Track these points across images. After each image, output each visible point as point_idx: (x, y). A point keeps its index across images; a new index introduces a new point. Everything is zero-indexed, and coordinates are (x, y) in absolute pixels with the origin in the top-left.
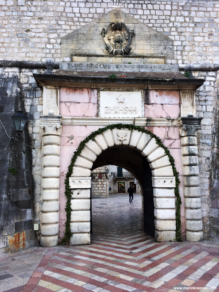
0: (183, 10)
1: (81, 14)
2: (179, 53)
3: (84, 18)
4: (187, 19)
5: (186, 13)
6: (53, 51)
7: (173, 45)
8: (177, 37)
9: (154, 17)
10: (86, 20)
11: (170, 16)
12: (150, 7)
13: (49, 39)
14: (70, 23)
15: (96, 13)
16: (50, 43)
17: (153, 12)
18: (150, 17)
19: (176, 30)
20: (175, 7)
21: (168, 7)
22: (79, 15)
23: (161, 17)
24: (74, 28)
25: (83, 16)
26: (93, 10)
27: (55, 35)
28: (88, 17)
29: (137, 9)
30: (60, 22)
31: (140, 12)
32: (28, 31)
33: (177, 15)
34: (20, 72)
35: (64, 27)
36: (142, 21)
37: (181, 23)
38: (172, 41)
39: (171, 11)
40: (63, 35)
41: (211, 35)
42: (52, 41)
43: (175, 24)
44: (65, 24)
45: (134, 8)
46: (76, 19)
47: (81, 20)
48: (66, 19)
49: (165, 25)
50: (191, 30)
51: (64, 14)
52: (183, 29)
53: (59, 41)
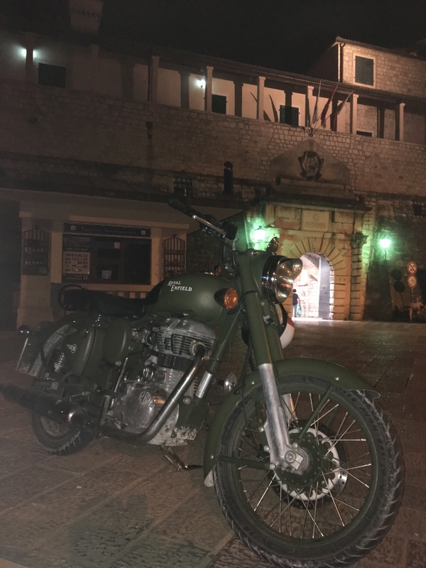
0: (359, 144)
1: (285, 140)
2: (353, 181)
3: (287, 144)
4: (361, 153)
5: (360, 147)
6: (265, 172)
7: (349, 174)
8: (353, 167)
9: (338, 149)
10: (289, 146)
11: (349, 148)
12: (335, 139)
13: (262, 161)
14: (277, 148)
15: (296, 141)
16: (262, 165)
17: (337, 144)
18: (334, 148)
19: (352, 162)
20: (353, 141)
21: (348, 141)
22: (283, 141)
23: (342, 149)
24: (280, 153)
25: (287, 142)
26: (294, 138)
27: (266, 158)
28: (290, 144)
29: (326, 140)
30: (270, 147)
31: (328, 143)
32: (247, 152)
33: (354, 149)
34: (242, 188)
35: (273, 151)
36: (328, 151)
37: (357, 155)
38: (349, 170)
39: (350, 144)
40: (272, 158)
41: (376, 167)
42: (264, 163)
43: (353, 156)
44: (274, 149)
45: (324, 139)
46: (281, 145)
47: (285, 146)
48: (274, 144)
49: (345, 156)
50: (362, 162)
51: (273, 140)
52: (357, 161)
53: (269, 163)
